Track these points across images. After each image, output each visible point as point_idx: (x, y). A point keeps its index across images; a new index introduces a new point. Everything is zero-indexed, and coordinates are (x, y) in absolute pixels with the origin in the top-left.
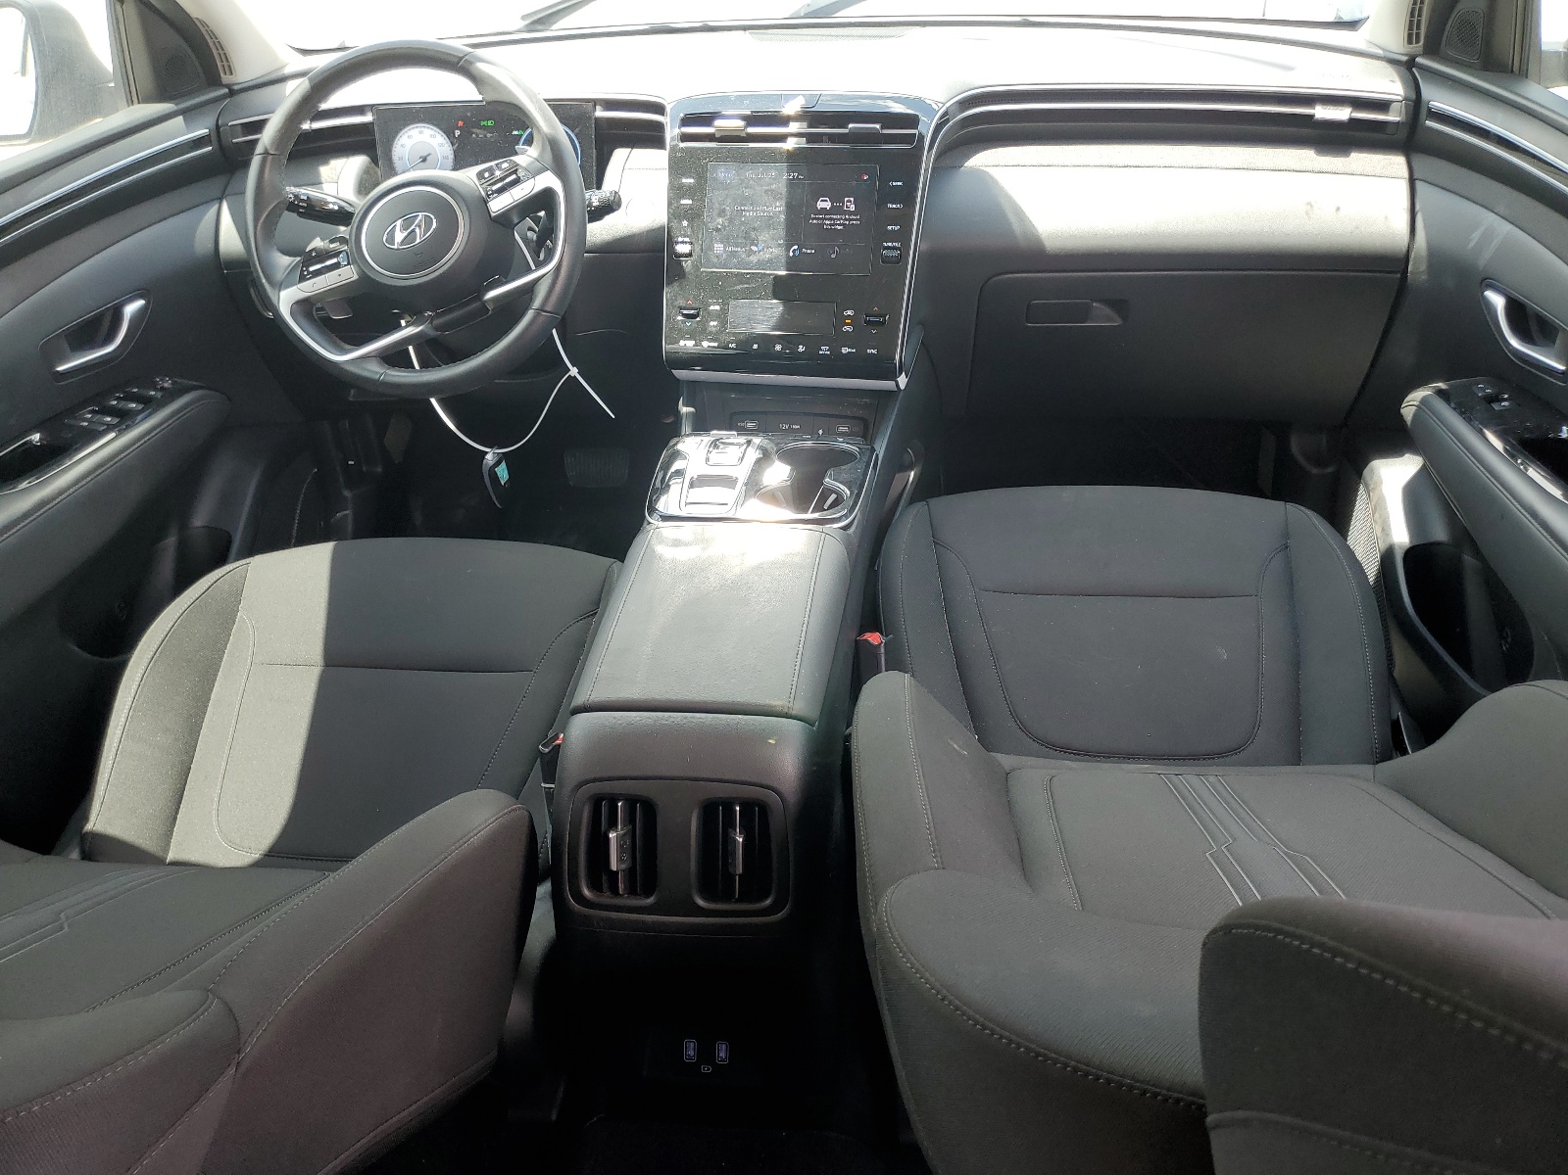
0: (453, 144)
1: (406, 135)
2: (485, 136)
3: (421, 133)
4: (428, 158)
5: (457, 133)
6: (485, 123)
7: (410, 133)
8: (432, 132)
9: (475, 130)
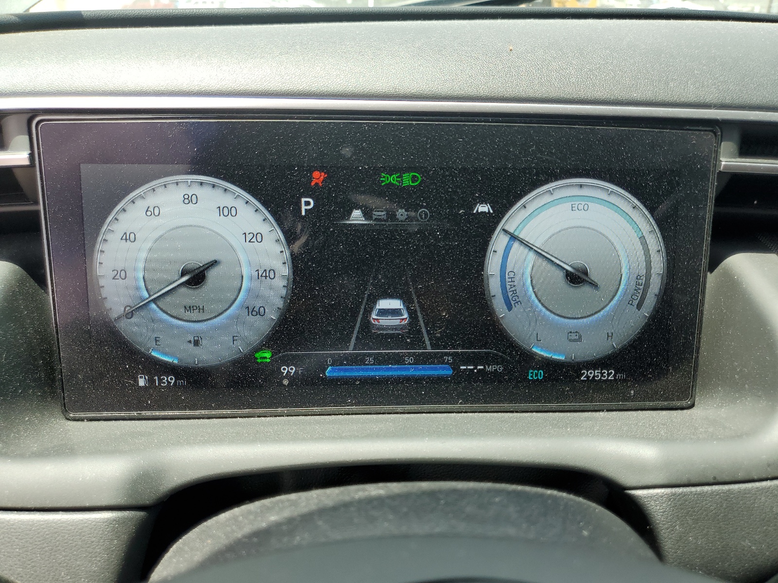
0: (290, 237)
1: (141, 205)
2: (392, 216)
3: (188, 199)
4: (212, 274)
5: (307, 204)
6: (393, 179)
7: (151, 201)
8: (227, 201)
9: (361, 199)
